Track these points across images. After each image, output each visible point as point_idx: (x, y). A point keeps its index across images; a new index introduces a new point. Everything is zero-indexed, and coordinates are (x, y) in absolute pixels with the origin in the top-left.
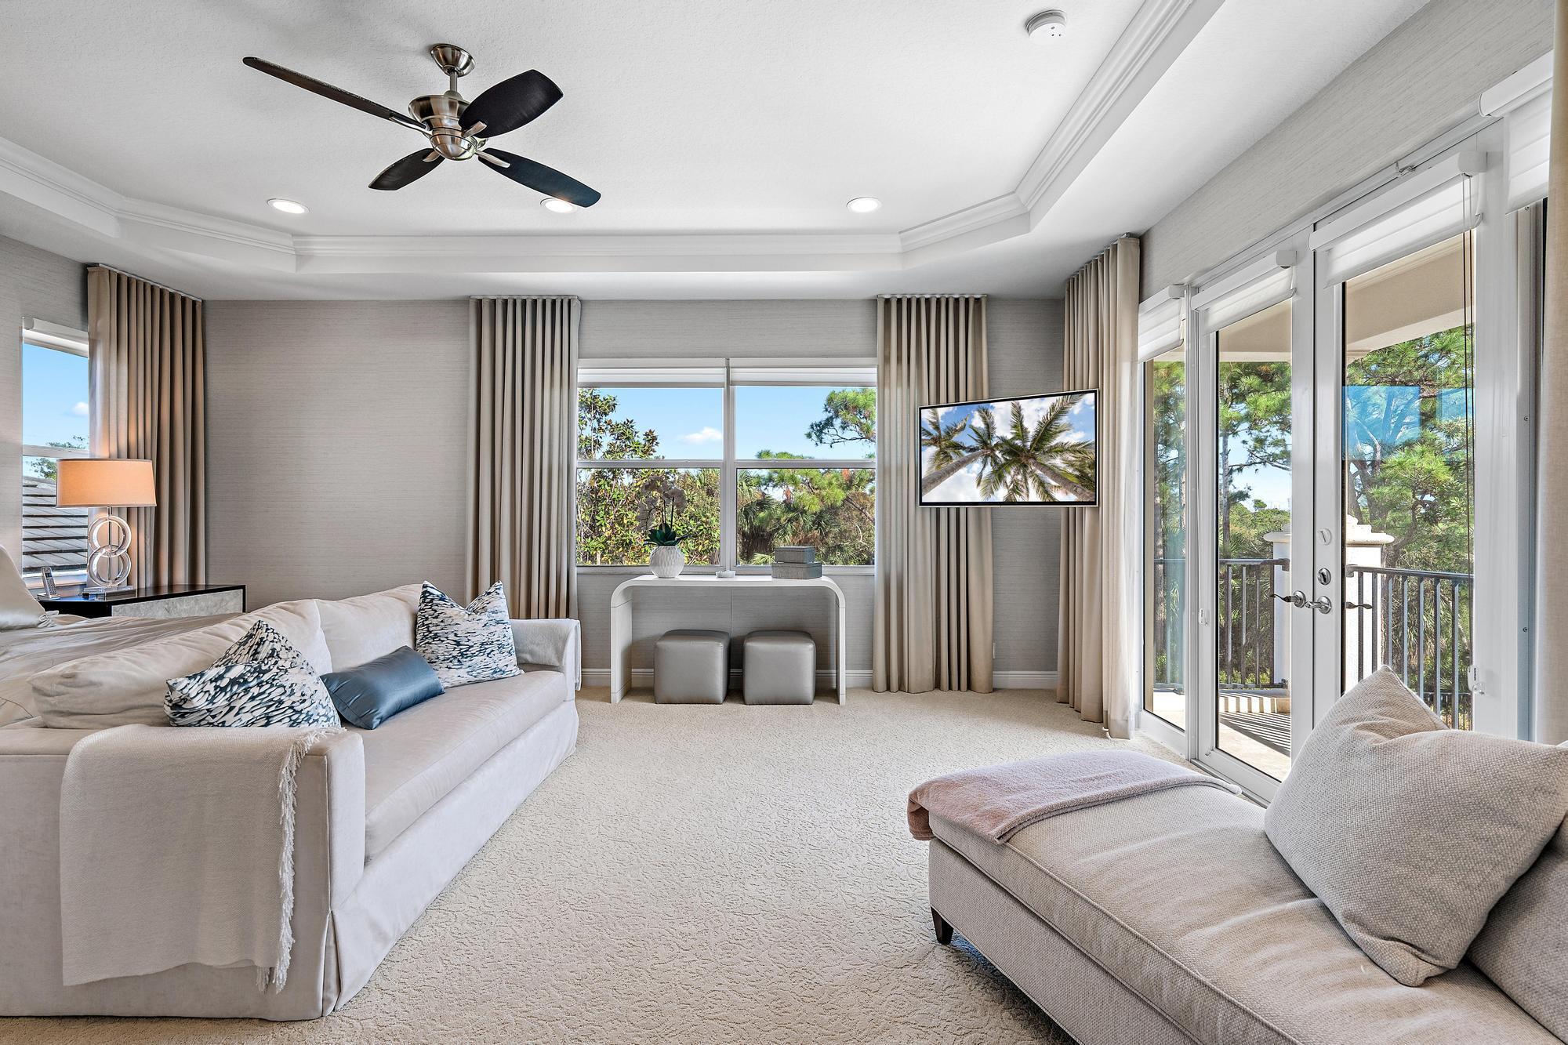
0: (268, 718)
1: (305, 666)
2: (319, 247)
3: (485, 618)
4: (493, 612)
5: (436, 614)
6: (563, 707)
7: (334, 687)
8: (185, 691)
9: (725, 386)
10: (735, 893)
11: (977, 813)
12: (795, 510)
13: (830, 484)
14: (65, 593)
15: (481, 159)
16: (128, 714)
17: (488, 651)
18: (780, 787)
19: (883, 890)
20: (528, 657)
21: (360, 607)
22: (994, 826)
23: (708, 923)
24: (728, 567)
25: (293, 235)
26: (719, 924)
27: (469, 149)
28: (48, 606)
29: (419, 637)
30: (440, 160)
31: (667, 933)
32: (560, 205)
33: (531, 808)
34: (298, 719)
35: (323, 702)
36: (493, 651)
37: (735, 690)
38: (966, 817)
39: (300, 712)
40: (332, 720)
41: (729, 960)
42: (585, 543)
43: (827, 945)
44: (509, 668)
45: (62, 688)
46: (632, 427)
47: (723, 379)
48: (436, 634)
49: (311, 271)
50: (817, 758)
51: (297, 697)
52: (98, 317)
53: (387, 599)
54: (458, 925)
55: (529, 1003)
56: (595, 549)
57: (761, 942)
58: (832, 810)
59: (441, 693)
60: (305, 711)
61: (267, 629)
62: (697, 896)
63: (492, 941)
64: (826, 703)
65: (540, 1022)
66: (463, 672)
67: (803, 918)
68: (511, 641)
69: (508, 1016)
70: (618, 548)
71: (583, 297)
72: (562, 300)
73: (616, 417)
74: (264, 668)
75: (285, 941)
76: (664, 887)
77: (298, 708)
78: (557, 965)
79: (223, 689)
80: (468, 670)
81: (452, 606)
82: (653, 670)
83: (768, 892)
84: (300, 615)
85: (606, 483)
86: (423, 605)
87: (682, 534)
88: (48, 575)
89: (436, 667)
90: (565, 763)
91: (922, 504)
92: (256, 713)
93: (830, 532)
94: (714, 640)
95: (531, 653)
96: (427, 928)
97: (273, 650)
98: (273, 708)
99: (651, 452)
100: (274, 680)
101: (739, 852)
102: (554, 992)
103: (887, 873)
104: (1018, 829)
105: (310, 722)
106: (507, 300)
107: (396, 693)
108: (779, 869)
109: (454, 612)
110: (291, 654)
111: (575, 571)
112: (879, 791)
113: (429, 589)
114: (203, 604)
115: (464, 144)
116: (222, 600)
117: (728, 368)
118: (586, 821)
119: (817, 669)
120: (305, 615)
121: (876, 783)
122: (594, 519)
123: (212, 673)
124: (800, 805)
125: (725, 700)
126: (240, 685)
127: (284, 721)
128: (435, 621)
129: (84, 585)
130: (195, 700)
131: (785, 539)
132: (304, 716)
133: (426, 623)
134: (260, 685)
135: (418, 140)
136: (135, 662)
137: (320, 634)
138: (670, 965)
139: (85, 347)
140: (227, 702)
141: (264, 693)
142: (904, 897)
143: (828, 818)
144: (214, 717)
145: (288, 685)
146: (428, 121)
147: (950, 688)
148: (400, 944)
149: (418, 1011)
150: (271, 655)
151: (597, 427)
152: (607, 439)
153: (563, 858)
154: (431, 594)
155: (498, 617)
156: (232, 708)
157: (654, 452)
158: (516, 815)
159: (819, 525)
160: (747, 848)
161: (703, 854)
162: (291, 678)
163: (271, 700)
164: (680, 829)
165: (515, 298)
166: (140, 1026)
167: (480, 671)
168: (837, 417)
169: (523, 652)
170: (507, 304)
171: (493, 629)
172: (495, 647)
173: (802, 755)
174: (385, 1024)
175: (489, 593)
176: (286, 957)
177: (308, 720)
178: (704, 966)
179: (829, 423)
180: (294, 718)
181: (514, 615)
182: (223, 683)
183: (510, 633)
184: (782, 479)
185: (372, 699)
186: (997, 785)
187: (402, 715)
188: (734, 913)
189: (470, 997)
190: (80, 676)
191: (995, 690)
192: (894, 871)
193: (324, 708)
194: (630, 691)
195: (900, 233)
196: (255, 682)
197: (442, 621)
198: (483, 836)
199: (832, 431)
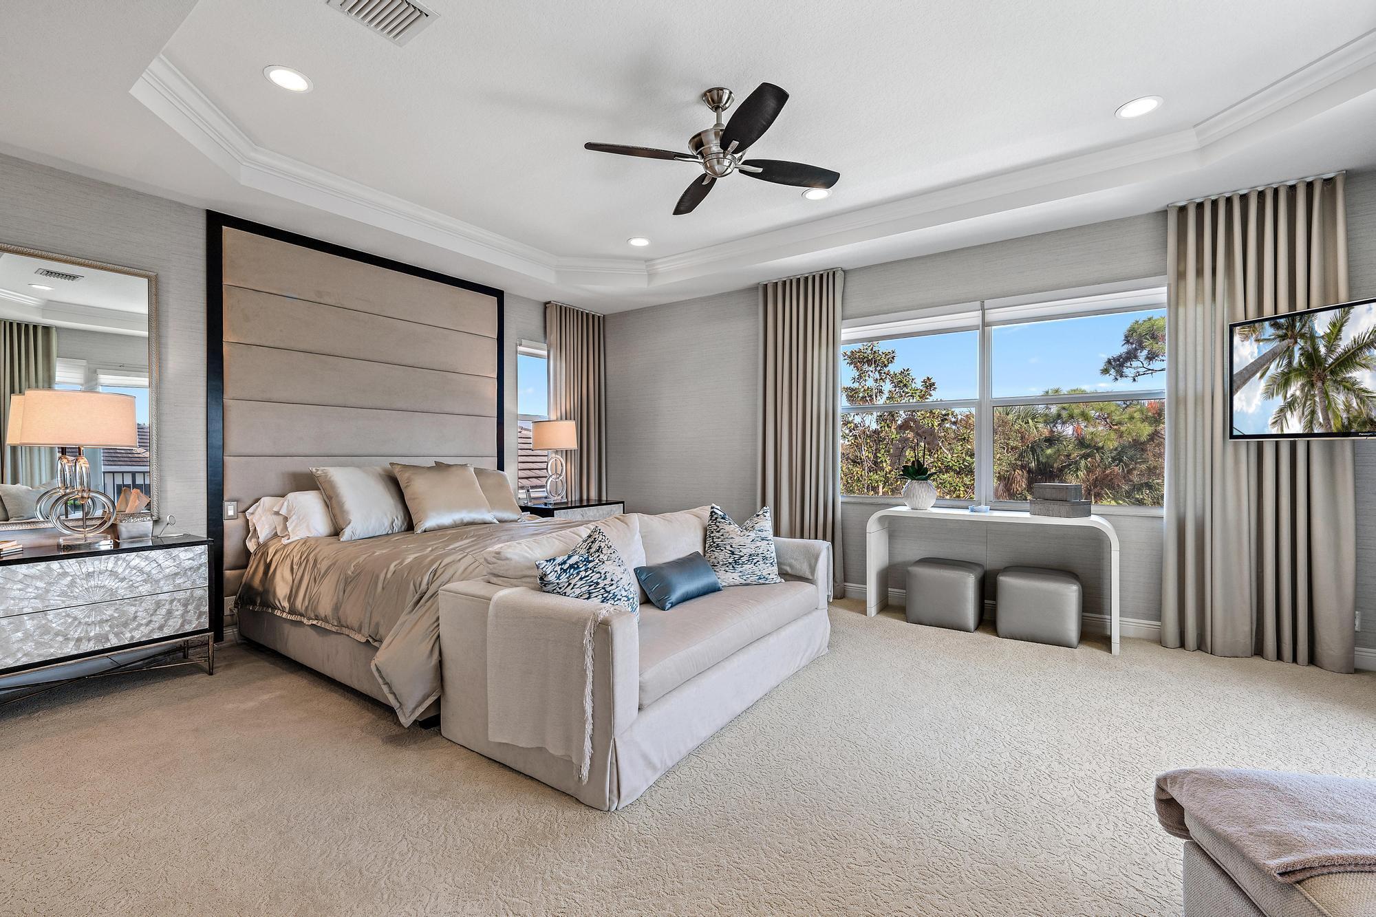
0: (590, 593)
1: (617, 560)
2: (661, 267)
3: (753, 535)
4: (759, 531)
5: (718, 529)
6: (815, 614)
7: (643, 577)
8: (544, 569)
9: (981, 328)
10: (945, 822)
11: (1250, 830)
12: (1088, 446)
13: (1131, 418)
14: (536, 502)
15: (741, 171)
16: (524, 580)
17: (755, 561)
18: (1019, 728)
19: (1127, 876)
20: (788, 569)
21: (668, 520)
22: (1275, 856)
23: (911, 842)
24: (983, 501)
25: (646, 261)
26: (921, 847)
27: (730, 165)
28: (524, 509)
29: (707, 546)
30: (714, 180)
31: (869, 838)
32: (817, 194)
33: (781, 693)
34: (607, 596)
35: (625, 587)
36: (758, 561)
37: (987, 620)
38: (1232, 830)
39: (609, 592)
40: (631, 600)
41: (924, 887)
42: (868, 477)
43: (1039, 913)
44: (771, 577)
45: (494, 560)
46: (908, 374)
47: (978, 321)
48: (717, 545)
49: (659, 283)
50: (1070, 706)
51: (608, 581)
52: (551, 334)
53: (688, 516)
54: (707, 774)
55: (741, 857)
56: (877, 482)
57: (962, 882)
58: (1077, 767)
59: (719, 590)
60: (612, 592)
61: (600, 533)
62: (906, 813)
63: (727, 794)
64: (1094, 650)
65: (745, 876)
66: (736, 575)
67: (1016, 872)
68: (774, 555)
69: (723, 862)
70: (897, 481)
71: (846, 267)
72: (828, 273)
73: (894, 368)
74: (590, 559)
75: (587, 750)
76: (876, 794)
77: (608, 589)
78: (769, 833)
79: (565, 571)
80: (740, 574)
81: (730, 524)
82: (905, 591)
83: (982, 832)
84: (626, 524)
85: (886, 425)
86: (710, 522)
87: (958, 470)
88: (528, 491)
89: (717, 570)
90: (815, 661)
91: (1232, 437)
92: (583, 589)
93: (1134, 469)
94: (966, 571)
95: (791, 566)
96: (686, 769)
97: (600, 547)
98: (593, 587)
99: (928, 396)
100: (595, 568)
101: (959, 783)
102: (762, 856)
103: (1136, 858)
104: (1319, 871)
105: (616, 599)
106: (785, 281)
107: (684, 587)
108: (999, 811)
109: (732, 528)
110: (610, 551)
111: (839, 499)
112: (1144, 759)
113: (715, 510)
114: (601, 512)
115: (726, 163)
116: (611, 510)
117: (983, 309)
118: (822, 715)
119: (1083, 612)
120: (629, 524)
121: (1143, 750)
122: (876, 457)
123: (559, 560)
124: (1039, 752)
125: (977, 629)
126: (575, 569)
127: (598, 597)
128: (718, 535)
129: (546, 498)
130: (549, 576)
131: (1077, 475)
132: (611, 595)
133: (712, 535)
134: (586, 570)
135: (696, 169)
136: (529, 548)
137: (638, 537)
138: (865, 869)
139: (545, 353)
140: (567, 580)
141: (588, 576)
142: (1156, 894)
143: (1070, 774)
144: (560, 588)
145: (603, 572)
146: (701, 153)
147: (1279, 657)
148: (667, 775)
149: (665, 831)
150: (598, 551)
151: (879, 378)
152: (887, 386)
153: (796, 742)
154: (716, 513)
155: (764, 534)
156: (570, 584)
157: (931, 395)
158: (767, 696)
159: (1121, 461)
160: (968, 780)
161: (920, 773)
162: (607, 567)
163: (592, 582)
164: (903, 743)
165: (791, 278)
166: (520, 778)
167: (749, 576)
168: (1143, 348)
169: (784, 565)
170: (785, 284)
171: (759, 544)
172: (760, 558)
173: (1052, 700)
174: (643, 832)
175: (758, 515)
176: (588, 761)
177: (614, 599)
178: (897, 883)
179: (1131, 356)
180: (605, 596)
181: (777, 533)
182: (565, 567)
183: (773, 546)
184: (1071, 417)
185: (667, 589)
186: (1293, 801)
187: (687, 602)
188: (940, 842)
189: (701, 834)
190: (502, 554)
191: (1357, 671)
192: (1147, 858)
193: (626, 591)
194: (885, 607)
195: (1195, 126)
196: (583, 568)
197: (722, 535)
198: (739, 708)
199: (1135, 364)
